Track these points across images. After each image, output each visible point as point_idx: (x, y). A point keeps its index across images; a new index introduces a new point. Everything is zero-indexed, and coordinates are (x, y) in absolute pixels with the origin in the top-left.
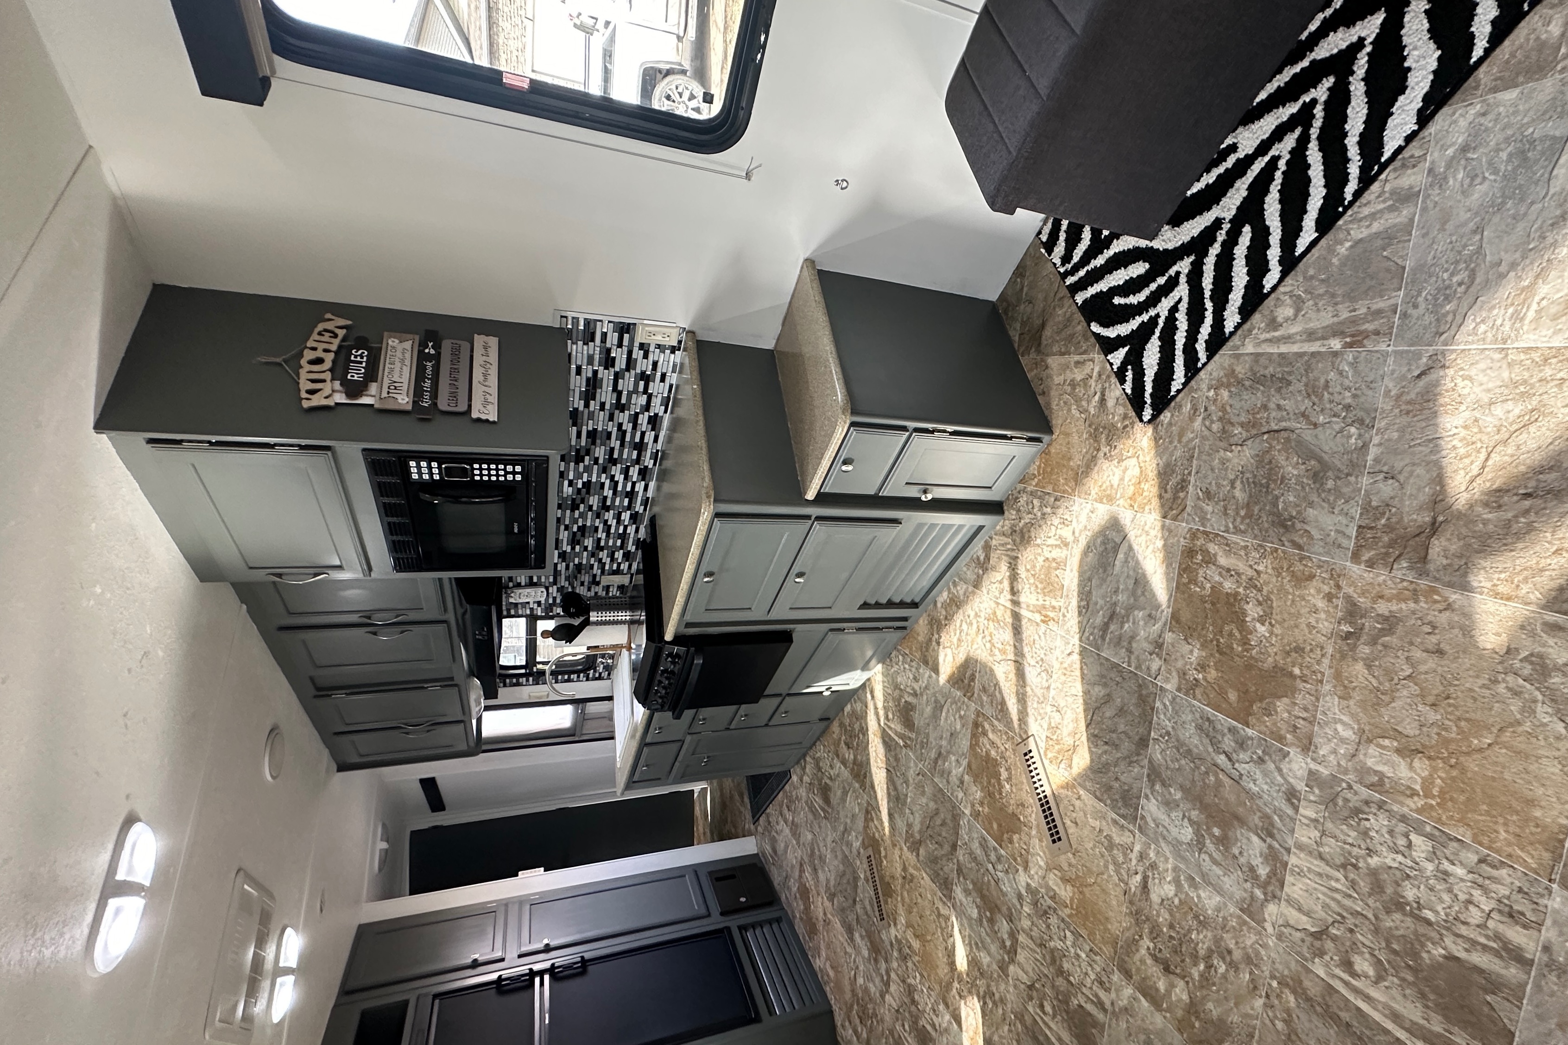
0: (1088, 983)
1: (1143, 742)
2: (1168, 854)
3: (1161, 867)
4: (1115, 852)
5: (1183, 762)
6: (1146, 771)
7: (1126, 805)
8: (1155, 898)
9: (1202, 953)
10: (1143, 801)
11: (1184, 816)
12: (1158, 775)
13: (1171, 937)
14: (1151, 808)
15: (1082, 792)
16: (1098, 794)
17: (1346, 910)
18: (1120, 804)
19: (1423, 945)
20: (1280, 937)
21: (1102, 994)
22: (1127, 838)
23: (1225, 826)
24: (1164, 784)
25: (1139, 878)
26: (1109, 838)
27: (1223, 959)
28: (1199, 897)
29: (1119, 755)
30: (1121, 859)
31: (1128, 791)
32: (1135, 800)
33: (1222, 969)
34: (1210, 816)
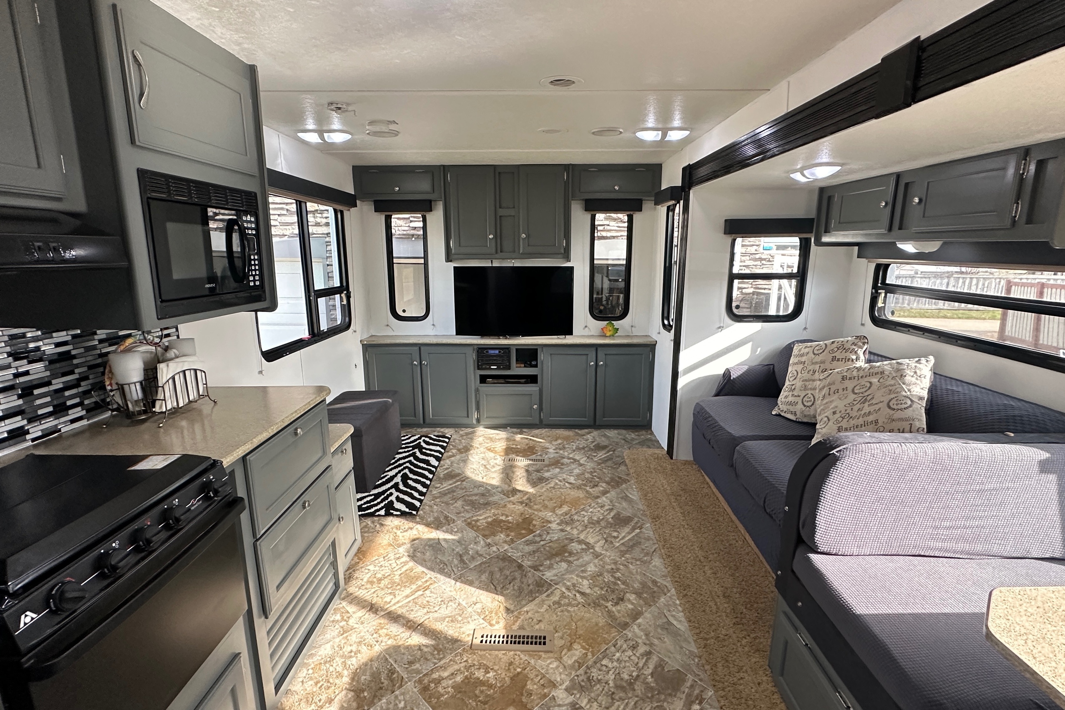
1: (520, 566)
2: (570, 576)
3: (575, 581)
4: (562, 602)
5: (536, 555)
6: (532, 570)
7: (543, 586)
8: (588, 591)
9: (613, 580)
10: (544, 578)
12: (537, 566)
13: (607, 590)
14: (549, 575)
15: (525, 609)
16: (530, 599)
18: (541, 589)
22: (558, 593)
23: (565, 551)
24: (541, 566)
25: (578, 595)
26: (555, 603)
27: (615, 572)
28: (590, 571)
29: (519, 579)
30: (567, 601)
31: (537, 582)
32: (542, 581)
34: (560, 554)
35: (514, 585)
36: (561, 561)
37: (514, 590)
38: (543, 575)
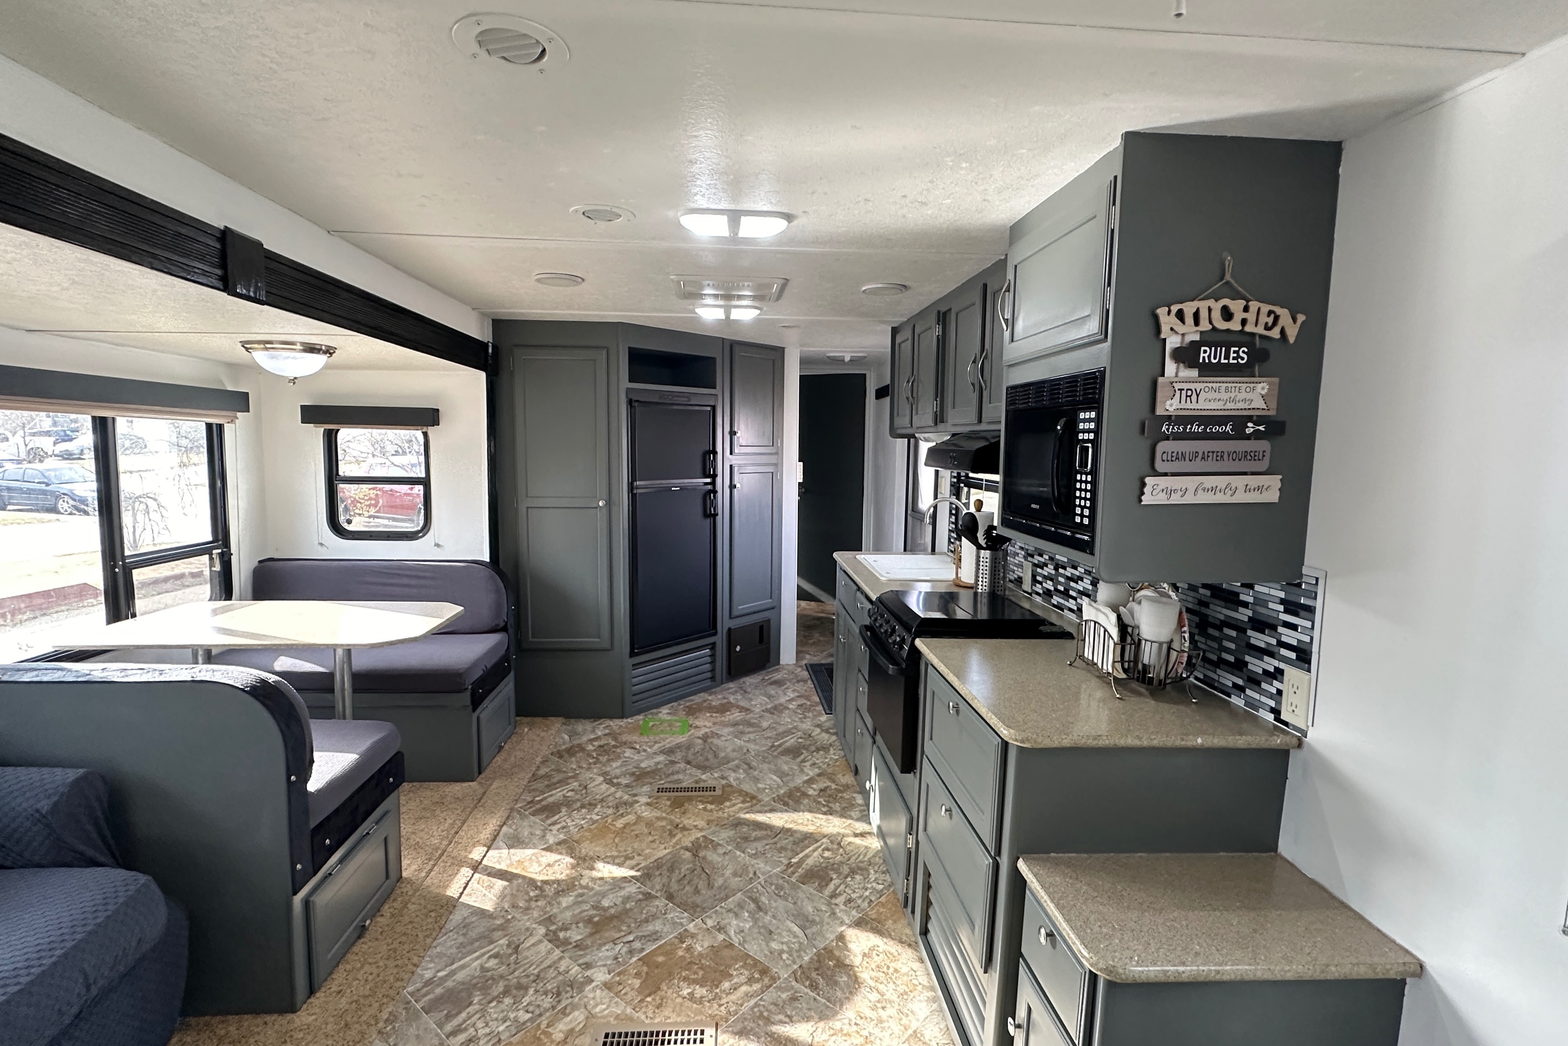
0: (568, 821)
6: (653, 893)
11: (616, 905)
12: (646, 899)
17: (519, 968)
19: (483, 995)
20: (527, 929)
21: (559, 826)
24: (640, 900)
33: (532, 894)
35: (680, 873)
36: (609, 908)
37: (680, 869)
38: (640, 888)
